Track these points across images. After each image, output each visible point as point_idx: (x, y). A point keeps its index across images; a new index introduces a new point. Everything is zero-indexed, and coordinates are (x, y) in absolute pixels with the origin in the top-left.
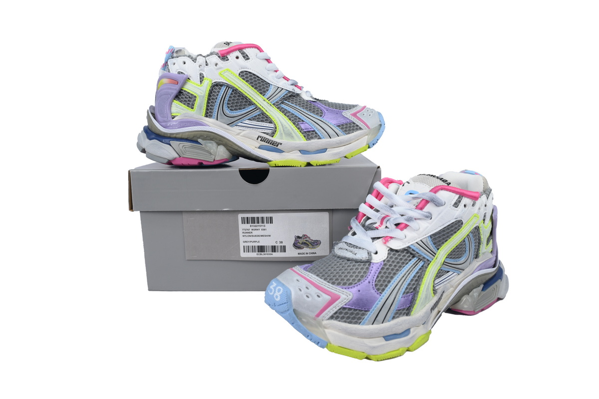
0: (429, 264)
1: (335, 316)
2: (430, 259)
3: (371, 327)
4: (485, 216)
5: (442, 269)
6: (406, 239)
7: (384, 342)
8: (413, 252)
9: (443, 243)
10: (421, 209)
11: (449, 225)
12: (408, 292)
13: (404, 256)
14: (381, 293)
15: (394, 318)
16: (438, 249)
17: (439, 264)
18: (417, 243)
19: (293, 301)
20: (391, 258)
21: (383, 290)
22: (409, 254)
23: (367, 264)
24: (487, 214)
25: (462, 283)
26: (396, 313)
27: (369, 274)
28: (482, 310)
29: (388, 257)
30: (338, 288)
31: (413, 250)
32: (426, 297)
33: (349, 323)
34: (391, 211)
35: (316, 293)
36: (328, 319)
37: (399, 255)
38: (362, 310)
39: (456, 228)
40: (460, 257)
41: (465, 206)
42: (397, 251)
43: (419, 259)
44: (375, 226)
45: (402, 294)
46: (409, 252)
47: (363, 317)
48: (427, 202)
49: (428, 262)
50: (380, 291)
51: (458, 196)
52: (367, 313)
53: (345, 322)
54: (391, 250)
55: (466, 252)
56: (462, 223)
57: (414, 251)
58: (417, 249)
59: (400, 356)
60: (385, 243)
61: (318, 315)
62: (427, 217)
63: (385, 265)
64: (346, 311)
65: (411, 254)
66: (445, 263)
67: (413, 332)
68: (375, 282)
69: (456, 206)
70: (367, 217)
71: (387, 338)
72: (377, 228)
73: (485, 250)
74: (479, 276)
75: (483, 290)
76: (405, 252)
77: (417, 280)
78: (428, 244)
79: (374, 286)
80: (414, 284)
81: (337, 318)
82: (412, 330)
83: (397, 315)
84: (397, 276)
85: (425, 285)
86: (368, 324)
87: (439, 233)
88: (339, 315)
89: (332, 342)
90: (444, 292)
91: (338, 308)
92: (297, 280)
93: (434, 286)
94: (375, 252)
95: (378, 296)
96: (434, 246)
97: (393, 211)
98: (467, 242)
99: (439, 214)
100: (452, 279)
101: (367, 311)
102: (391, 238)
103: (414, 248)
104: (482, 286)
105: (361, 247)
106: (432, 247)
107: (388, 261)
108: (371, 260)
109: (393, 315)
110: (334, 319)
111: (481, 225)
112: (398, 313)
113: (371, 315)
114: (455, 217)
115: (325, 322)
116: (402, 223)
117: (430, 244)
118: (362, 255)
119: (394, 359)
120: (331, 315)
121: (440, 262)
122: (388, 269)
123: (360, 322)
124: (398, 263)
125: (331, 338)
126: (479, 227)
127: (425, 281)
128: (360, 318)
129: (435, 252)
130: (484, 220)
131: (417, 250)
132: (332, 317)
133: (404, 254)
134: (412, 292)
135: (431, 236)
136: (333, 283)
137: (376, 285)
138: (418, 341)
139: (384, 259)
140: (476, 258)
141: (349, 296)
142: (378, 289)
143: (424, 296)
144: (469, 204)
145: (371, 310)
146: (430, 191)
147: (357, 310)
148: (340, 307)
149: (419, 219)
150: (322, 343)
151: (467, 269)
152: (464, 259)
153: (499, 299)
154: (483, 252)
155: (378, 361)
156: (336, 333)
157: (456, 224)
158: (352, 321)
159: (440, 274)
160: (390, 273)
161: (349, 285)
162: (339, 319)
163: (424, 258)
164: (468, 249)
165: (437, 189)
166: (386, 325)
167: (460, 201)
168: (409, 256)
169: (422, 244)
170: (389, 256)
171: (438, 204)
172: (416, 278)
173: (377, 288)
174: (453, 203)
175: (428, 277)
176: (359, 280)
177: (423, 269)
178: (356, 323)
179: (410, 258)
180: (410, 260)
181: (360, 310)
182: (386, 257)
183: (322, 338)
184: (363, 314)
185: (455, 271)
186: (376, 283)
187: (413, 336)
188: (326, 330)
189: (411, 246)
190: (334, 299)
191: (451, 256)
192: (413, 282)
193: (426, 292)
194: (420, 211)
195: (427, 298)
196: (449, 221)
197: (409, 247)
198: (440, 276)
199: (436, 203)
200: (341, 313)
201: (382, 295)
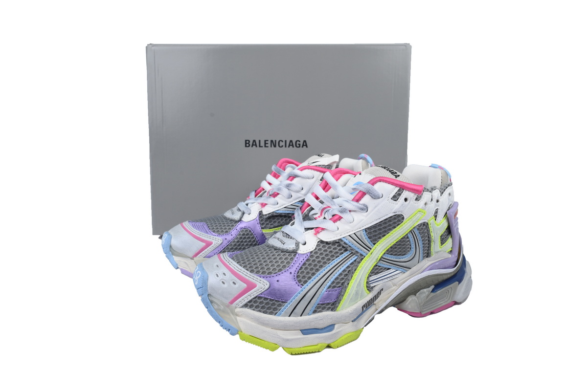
0: (363, 259)
1: (249, 304)
2: (364, 254)
3: (287, 318)
4: (436, 212)
5: (379, 264)
6: (338, 232)
7: (301, 336)
8: (345, 245)
9: (380, 238)
10: (358, 201)
11: (386, 219)
12: (334, 287)
13: (335, 249)
14: (302, 285)
15: (315, 312)
16: (374, 244)
17: (374, 260)
18: (349, 236)
19: (208, 287)
20: (320, 249)
21: (306, 282)
22: (341, 247)
23: (293, 254)
24: (439, 210)
25: (407, 282)
26: (318, 308)
27: (292, 264)
28: (432, 313)
29: (316, 248)
30: (255, 276)
31: (345, 243)
32: (357, 293)
33: (264, 313)
34: (332, 203)
35: (232, 280)
36: (242, 307)
37: (329, 248)
38: (279, 301)
39: (395, 223)
40: (404, 255)
41: (406, 200)
42: (327, 243)
43: (352, 253)
44: (315, 216)
45: (326, 288)
46: (339, 245)
47: (280, 308)
48: (364, 194)
49: (362, 257)
50: (302, 283)
51: (398, 189)
52: (284, 304)
53: (260, 311)
54: (322, 242)
55: (412, 249)
56: (403, 218)
57: (347, 244)
58: (349, 241)
59: (319, 352)
60: (316, 234)
61: (232, 302)
62: (362, 209)
63: (312, 256)
64: (262, 300)
65: (343, 247)
66: (382, 259)
67: (337, 329)
68: (298, 272)
69: (396, 199)
70: (311, 207)
71: (305, 332)
72: (315, 219)
73: (440, 249)
74: (429, 276)
75: (433, 291)
76: (337, 244)
77: (346, 275)
78: (362, 238)
79: (296, 277)
80: (343, 279)
81: (251, 307)
82: (336, 326)
83: (320, 309)
84: (324, 268)
85: (356, 281)
86: (284, 316)
87: (374, 226)
88: (254, 304)
89: (243, 331)
90: (382, 289)
91: (253, 297)
92: (217, 266)
93: (367, 283)
94: (303, 242)
95: (299, 287)
96: (369, 240)
97: (334, 202)
98: (411, 239)
99: (376, 207)
100: (395, 277)
101: (285, 302)
102: (323, 229)
103: (347, 242)
104: (433, 287)
105: (293, 237)
106: (367, 241)
107: (316, 253)
108: (297, 251)
109: (314, 309)
110: (248, 307)
111: (431, 221)
112: (322, 307)
113: (289, 306)
114: (393, 211)
115: (238, 310)
116: (337, 215)
117: (364, 238)
118: (290, 245)
119: (309, 354)
120: (244, 303)
121: (376, 257)
122: (314, 261)
123: (276, 313)
124: (327, 255)
125: (242, 327)
126: (427, 224)
127: (356, 277)
128: (275, 309)
129: (371, 247)
130: (436, 217)
131: (350, 244)
132: (246, 306)
133: (336, 246)
134: (340, 287)
135: (366, 230)
136: (252, 271)
137: (298, 277)
138: (343, 338)
139: (311, 250)
140: (427, 257)
141: (265, 285)
142: (300, 281)
143: (354, 292)
144: (411, 198)
145: (289, 302)
146: (368, 183)
147: (273, 300)
148: (255, 296)
149: (354, 211)
150: (233, 331)
151: (414, 268)
152: (409, 256)
153: (456, 303)
154: (436, 251)
155: (292, 354)
156: (249, 322)
157: (395, 219)
158: (268, 311)
159: (376, 270)
160: (315, 265)
161: (268, 274)
162: (254, 308)
163: (357, 252)
164: (413, 246)
165: (375, 180)
166: (305, 318)
167: (400, 195)
168: (341, 249)
169: (355, 237)
170: (318, 248)
171: (375, 197)
172: (346, 273)
173: (298, 279)
174: (392, 195)
175: (360, 272)
176: (280, 270)
177: (356, 264)
178: (271, 313)
179: (342, 251)
180: (342, 253)
181: (276, 301)
182: (314, 248)
183: (233, 325)
184: (280, 305)
185: (398, 269)
186: (298, 274)
187: (337, 333)
188: (238, 318)
189: (343, 239)
190: (251, 286)
191: (391, 253)
192: (342, 276)
193: (357, 287)
194: (355, 203)
195: (357, 295)
196: (387, 215)
197: (340, 240)
198: (377, 273)
199: (372, 195)
200: (255, 302)
201: (303, 287)
